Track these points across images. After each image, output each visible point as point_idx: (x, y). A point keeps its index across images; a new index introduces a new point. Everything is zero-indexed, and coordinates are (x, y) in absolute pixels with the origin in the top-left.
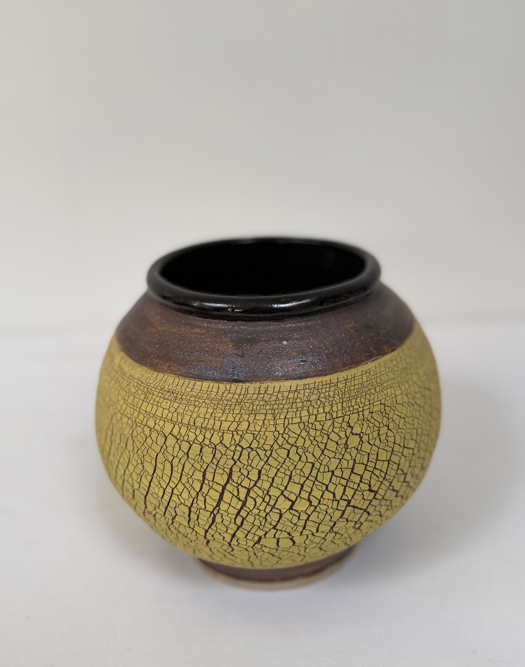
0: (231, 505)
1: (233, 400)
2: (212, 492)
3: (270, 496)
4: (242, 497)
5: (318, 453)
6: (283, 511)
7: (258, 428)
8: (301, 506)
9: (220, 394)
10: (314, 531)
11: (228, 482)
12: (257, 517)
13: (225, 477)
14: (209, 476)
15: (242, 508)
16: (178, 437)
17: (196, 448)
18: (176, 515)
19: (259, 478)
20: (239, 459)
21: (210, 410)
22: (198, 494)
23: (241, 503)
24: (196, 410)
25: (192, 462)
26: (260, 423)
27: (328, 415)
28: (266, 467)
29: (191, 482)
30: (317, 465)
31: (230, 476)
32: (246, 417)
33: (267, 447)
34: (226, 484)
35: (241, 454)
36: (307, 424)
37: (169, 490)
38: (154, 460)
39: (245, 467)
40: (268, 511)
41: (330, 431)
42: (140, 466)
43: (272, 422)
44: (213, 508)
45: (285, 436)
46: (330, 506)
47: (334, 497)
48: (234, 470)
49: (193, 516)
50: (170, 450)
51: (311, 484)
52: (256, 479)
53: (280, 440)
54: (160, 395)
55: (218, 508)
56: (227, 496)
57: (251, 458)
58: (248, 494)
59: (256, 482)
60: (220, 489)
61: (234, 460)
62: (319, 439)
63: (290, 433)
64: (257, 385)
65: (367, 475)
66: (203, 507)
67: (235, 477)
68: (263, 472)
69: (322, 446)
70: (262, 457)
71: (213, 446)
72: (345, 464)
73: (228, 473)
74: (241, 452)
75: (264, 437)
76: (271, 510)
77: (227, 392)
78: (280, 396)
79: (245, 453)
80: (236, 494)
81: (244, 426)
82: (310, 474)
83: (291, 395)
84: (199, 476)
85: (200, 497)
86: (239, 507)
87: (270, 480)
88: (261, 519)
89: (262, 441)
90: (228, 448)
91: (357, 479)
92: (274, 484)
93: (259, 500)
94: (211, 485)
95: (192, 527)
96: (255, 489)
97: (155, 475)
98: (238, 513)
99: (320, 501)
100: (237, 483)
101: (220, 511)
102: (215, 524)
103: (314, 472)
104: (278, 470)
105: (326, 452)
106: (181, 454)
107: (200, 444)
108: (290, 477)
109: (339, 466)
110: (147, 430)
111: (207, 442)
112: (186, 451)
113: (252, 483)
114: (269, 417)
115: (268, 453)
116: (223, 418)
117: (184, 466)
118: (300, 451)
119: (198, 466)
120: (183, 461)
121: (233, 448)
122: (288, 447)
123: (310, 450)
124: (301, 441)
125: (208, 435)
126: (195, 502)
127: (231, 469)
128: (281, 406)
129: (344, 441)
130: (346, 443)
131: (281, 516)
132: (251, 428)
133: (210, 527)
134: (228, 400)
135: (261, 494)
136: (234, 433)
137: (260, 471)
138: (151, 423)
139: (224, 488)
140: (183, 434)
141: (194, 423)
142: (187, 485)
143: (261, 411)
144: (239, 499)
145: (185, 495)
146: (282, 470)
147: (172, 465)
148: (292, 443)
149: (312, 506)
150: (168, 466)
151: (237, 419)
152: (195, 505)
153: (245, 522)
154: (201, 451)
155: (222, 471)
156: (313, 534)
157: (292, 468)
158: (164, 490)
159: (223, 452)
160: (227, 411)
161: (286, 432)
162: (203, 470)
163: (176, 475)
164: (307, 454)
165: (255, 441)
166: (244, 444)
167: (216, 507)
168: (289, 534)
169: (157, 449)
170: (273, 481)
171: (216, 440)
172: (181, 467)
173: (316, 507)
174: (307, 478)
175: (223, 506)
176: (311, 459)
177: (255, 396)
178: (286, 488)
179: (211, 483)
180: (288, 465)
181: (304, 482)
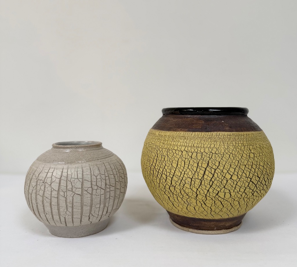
0: (208, 176)
1: (208, 137)
2: (201, 171)
3: (223, 172)
4: (213, 172)
5: (240, 157)
6: (228, 179)
7: (218, 147)
8: (235, 178)
9: (202, 135)
10: (239, 191)
11: (207, 167)
12: (218, 181)
13: (206, 165)
14: (200, 165)
15: (212, 177)
16: (187, 151)
17: (195, 154)
18: (185, 183)
19: (219, 165)
20: (211, 158)
21: (199, 141)
22: (195, 172)
23: (212, 175)
24: (194, 141)
25: (193, 159)
26: (219, 145)
27: (242, 144)
28: (222, 161)
29: (192, 168)
30: (240, 162)
31: (208, 164)
32: (213, 143)
33: (222, 153)
34: (206, 168)
35: (212, 156)
36: (235, 146)
37: (183, 172)
38: (177, 162)
39: (214, 161)
40: (222, 179)
41: (244, 150)
42: (171, 166)
43: (223, 145)
44: (201, 178)
45: (228, 149)
46: (245, 180)
47: (246, 176)
48: (209, 162)
49: (193, 182)
50: (184, 156)
51: (238, 169)
52: (218, 165)
53: (226, 151)
54: (179, 138)
55: (203, 178)
56: (207, 172)
57: (216, 157)
58: (215, 172)
59: (218, 167)
60: (204, 170)
61: (209, 158)
62: (240, 152)
63: (230, 149)
64: (216, 133)
65: (257, 170)
66: (197, 178)
67: (210, 165)
68: (221, 163)
69: (241, 155)
70: (220, 157)
71: (201, 153)
72: (249, 163)
73: (207, 163)
74: (212, 155)
75: (220, 150)
76: (224, 179)
77: (205, 135)
78: (224, 136)
79: (214, 155)
80: (210, 172)
81: (212, 146)
82: (237, 165)
83: (229, 137)
84: (196, 165)
85: (196, 174)
86: (211, 177)
87: (223, 166)
88: (220, 182)
89: (220, 151)
90: (207, 154)
91: (253, 170)
92: (225, 168)
93: (219, 174)
94: (201, 168)
95: (191, 188)
96: (218, 169)
97: (177, 167)
98: (211, 180)
99: (241, 177)
100: (211, 167)
101: (204, 179)
102: (201, 186)
103: (239, 165)
104: (226, 162)
105: (243, 157)
106: (189, 157)
107: (196, 153)
108: (231, 165)
109: (248, 164)
110: (174, 151)
111: (199, 152)
112: (191, 156)
113: (217, 167)
114: (222, 143)
115: (222, 155)
116: (205, 143)
117: (190, 162)
118: (234, 156)
119: (195, 161)
120: (189, 160)
121: (209, 153)
122: (229, 154)
123: (237, 156)
124: (233, 151)
125: (199, 149)
126: (194, 176)
127: (208, 162)
128: (226, 140)
129: (249, 154)
130: (249, 155)
131: (227, 181)
132: (215, 146)
133: (199, 187)
134: (206, 137)
135: (220, 171)
136: (209, 148)
137: (219, 162)
138: (176, 148)
139: (206, 169)
140: (189, 150)
141: (194, 146)
142: (191, 169)
143: (218, 141)
144: (212, 174)
145: (190, 173)
146: (227, 162)
147: (185, 162)
148: (231, 152)
149: (238, 178)
150: (183, 163)
151: (210, 143)
152: (194, 177)
153: (213, 184)
154: (197, 155)
155: (205, 162)
156: (238, 192)
157: (231, 162)
158: (181, 173)
159: (205, 155)
160: (206, 141)
161: (228, 148)
162: (197, 163)
163: (186, 166)
164: (236, 157)
165: (217, 151)
166: (213, 152)
167: (202, 177)
168: (229, 190)
169: (178, 157)
170: (224, 166)
171: (202, 151)
172: (188, 162)
173: (240, 179)
174: (237, 166)
175: (205, 177)
176: (238, 159)
177: (216, 136)
178: (229, 169)
179: (201, 167)
180: (230, 160)
181: (236, 168)
